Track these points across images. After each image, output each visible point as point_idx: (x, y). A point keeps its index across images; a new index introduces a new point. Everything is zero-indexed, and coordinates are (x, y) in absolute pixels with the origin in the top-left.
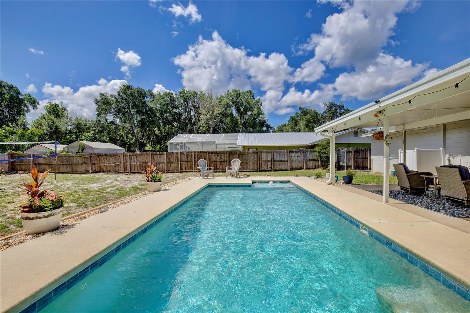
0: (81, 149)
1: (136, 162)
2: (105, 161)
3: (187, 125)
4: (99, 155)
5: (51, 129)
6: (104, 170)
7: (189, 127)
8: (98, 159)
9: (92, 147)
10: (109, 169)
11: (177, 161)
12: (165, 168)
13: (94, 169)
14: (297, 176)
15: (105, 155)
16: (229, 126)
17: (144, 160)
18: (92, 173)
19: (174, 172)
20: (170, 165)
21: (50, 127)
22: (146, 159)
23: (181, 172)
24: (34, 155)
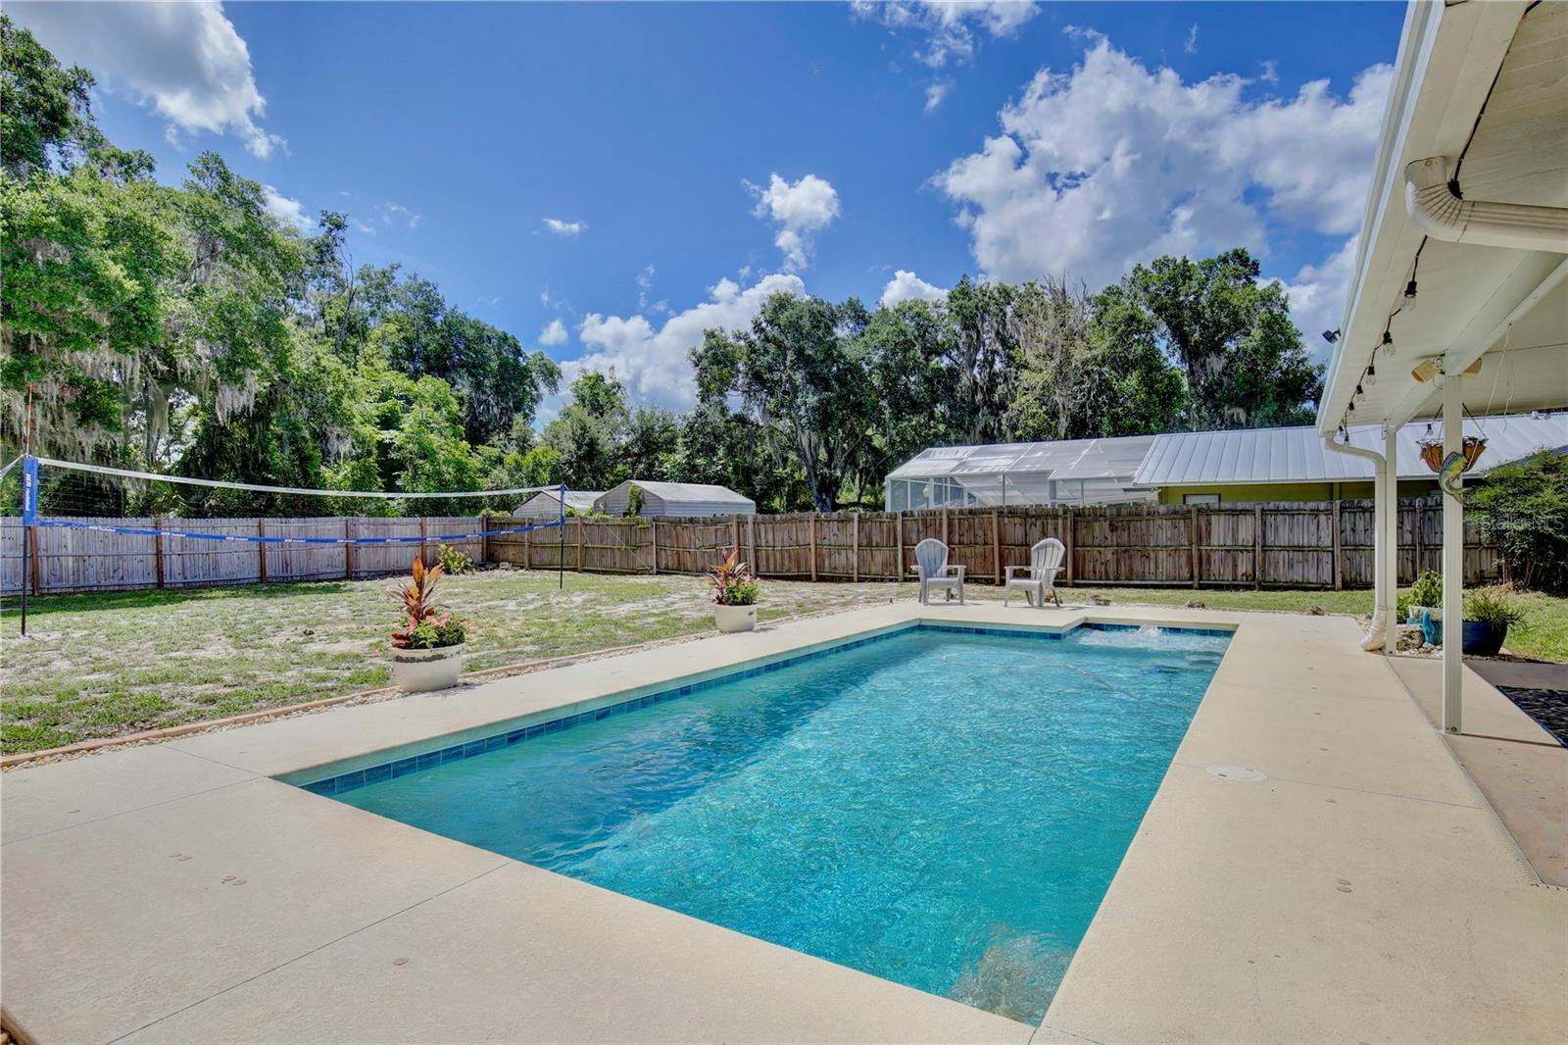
0: (634, 504)
1: (771, 543)
2: (690, 538)
3: (975, 410)
4: (677, 522)
5: (579, 447)
6: (689, 568)
7: (983, 418)
8: (674, 532)
9: (660, 498)
10: (700, 564)
11: (892, 544)
12: (856, 565)
13: (664, 562)
14: (1315, 613)
15: (691, 520)
16: (1138, 407)
17: (794, 538)
18: (658, 573)
19: (882, 580)
20: (870, 557)
21: (577, 443)
22: (799, 534)
23: (906, 580)
24: (533, 519)
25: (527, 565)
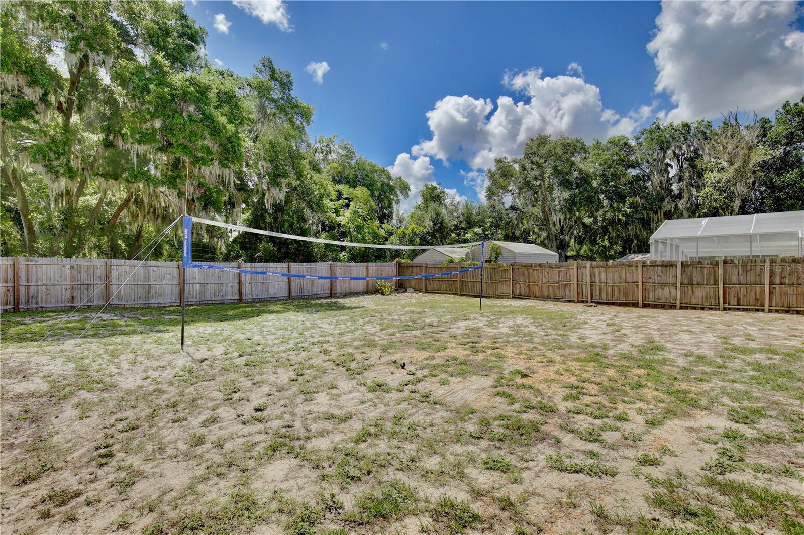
0: (494, 255)
1: (603, 280)
2: (539, 277)
4: (528, 266)
5: (435, 224)
6: (537, 295)
8: (526, 273)
9: (512, 251)
10: (546, 293)
11: (712, 282)
12: (678, 297)
13: (518, 291)
15: (540, 265)
17: (623, 276)
18: (514, 298)
19: (702, 309)
20: (690, 292)
21: (433, 222)
22: (628, 275)
23: (725, 309)
24: (427, 264)
25: (424, 290)
